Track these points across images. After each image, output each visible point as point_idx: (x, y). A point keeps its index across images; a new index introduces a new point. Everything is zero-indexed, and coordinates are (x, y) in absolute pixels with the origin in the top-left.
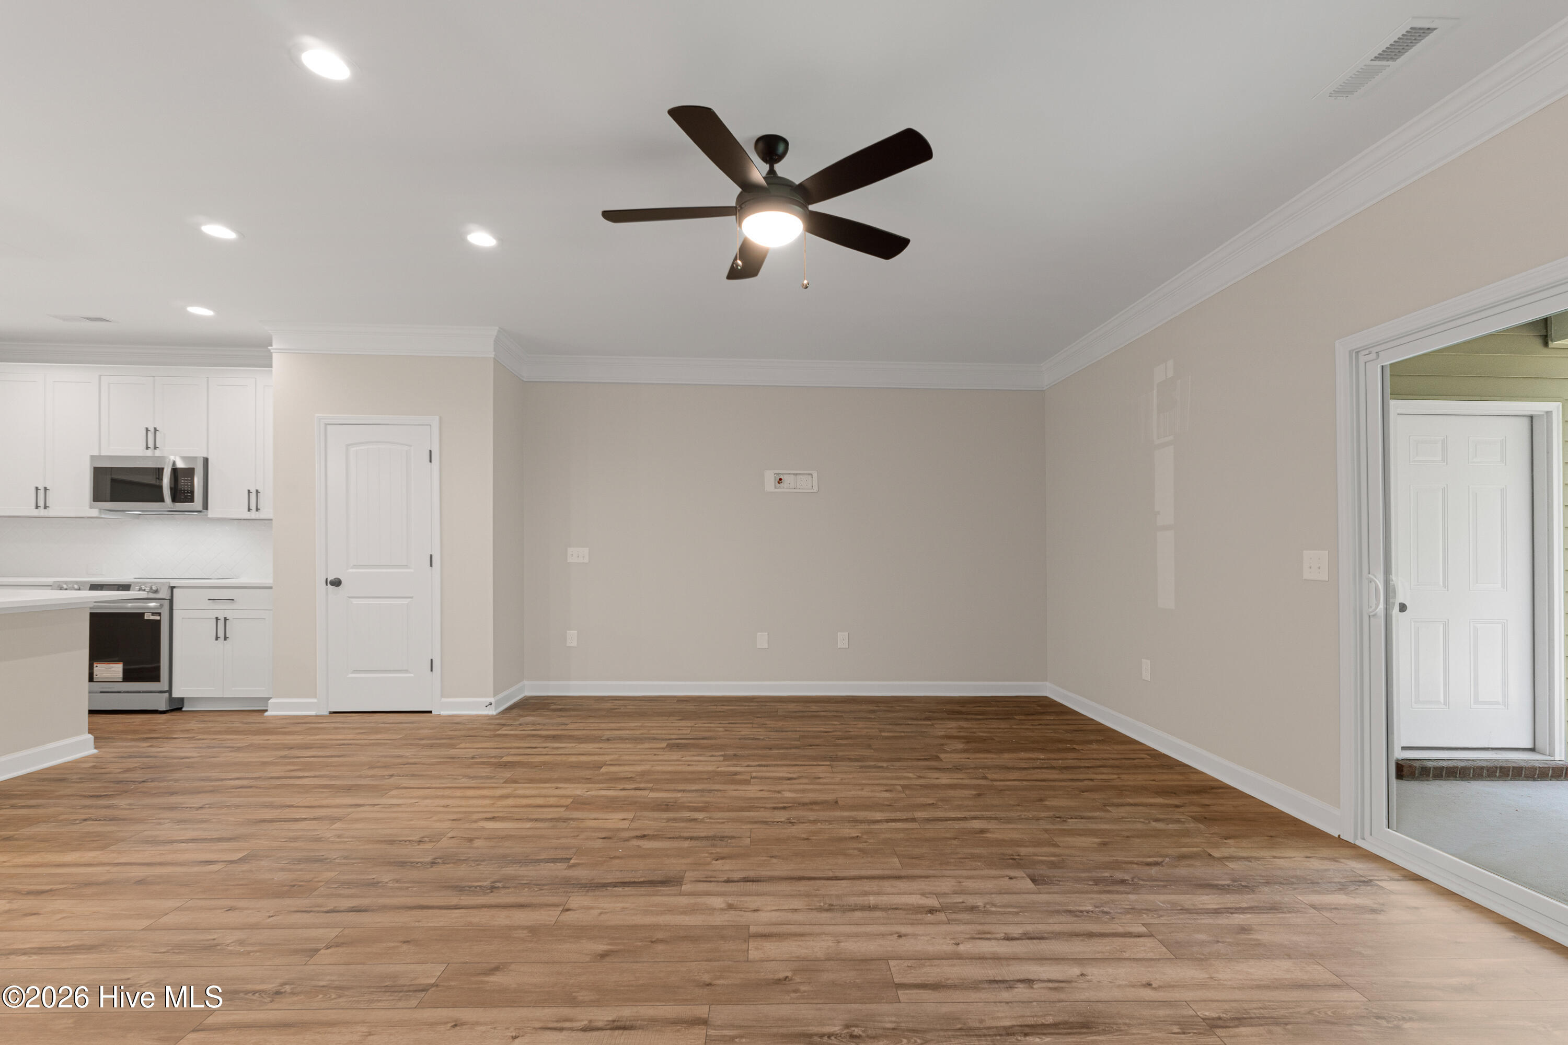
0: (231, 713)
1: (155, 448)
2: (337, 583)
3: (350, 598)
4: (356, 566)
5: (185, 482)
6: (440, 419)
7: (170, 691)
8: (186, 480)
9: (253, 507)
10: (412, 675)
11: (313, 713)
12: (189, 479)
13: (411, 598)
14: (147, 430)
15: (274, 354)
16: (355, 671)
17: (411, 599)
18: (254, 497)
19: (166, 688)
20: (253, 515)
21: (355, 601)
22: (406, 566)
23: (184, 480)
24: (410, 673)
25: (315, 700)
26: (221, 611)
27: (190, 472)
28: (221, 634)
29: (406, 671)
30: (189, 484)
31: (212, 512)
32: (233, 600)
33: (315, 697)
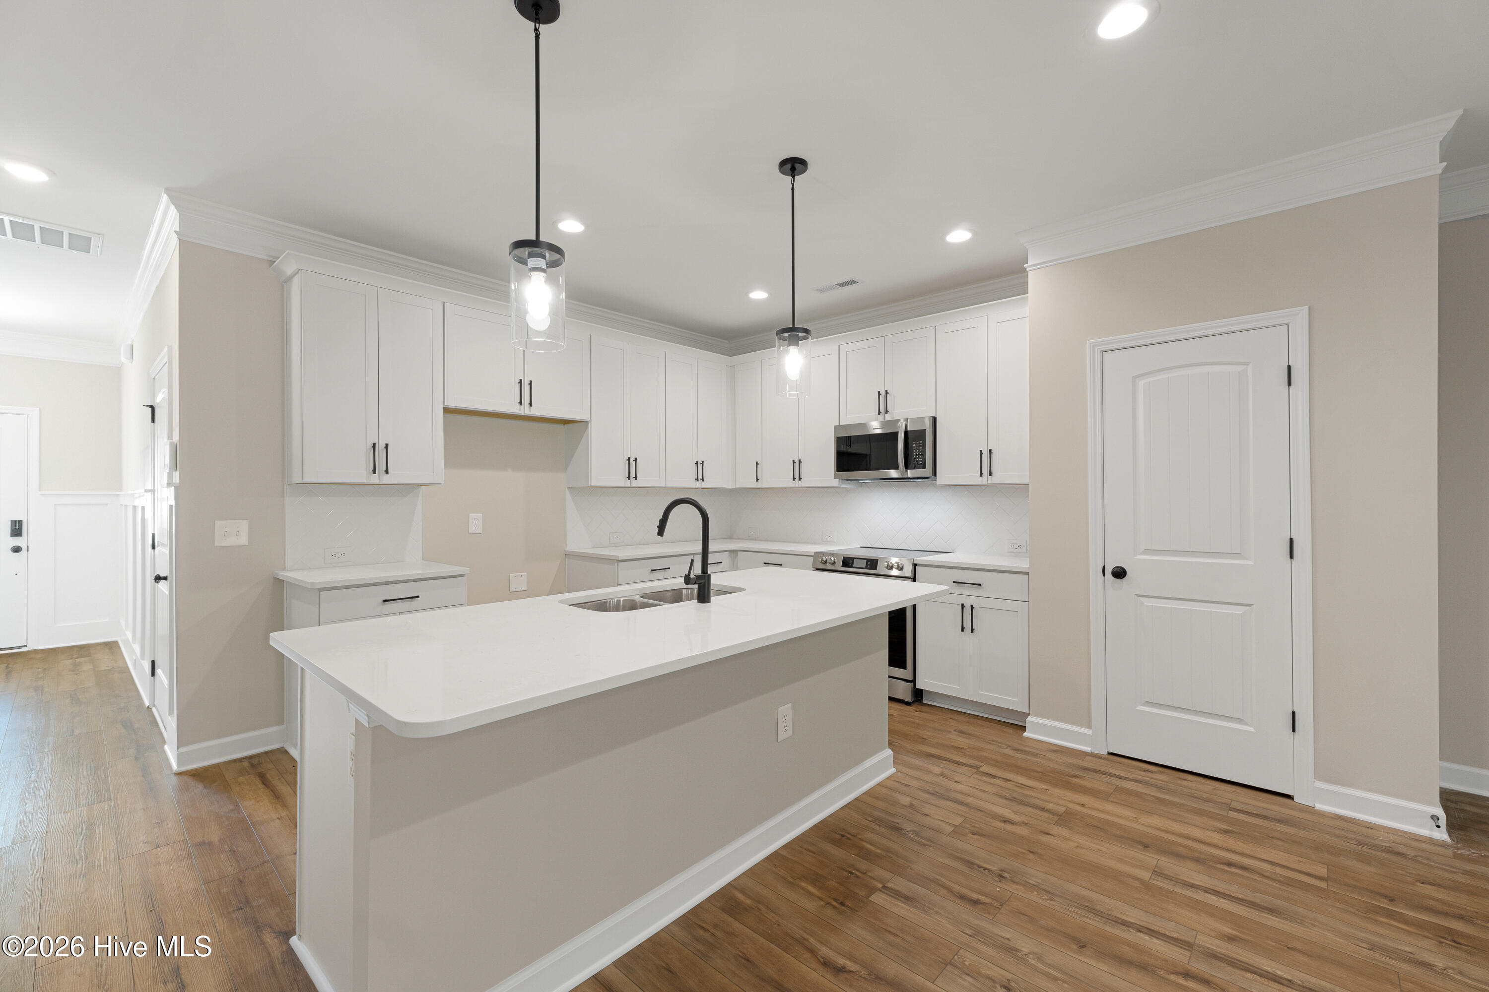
0: (980, 722)
1: (887, 412)
2: (1119, 573)
3: (1139, 596)
4: (1147, 551)
5: (917, 446)
6: (1310, 310)
7: (914, 681)
8: (918, 444)
9: (986, 471)
10: (1251, 729)
11: (1088, 749)
12: (921, 442)
13: (1250, 605)
14: (879, 394)
15: (1029, 273)
16: (1149, 703)
17: (1248, 608)
18: (986, 458)
19: (911, 678)
20: (986, 480)
21: (1148, 602)
22: (1238, 555)
23: (916, 444)
24: (1246, 724)
25: (1088, 732)
26: (967, 596)
27: (921, 434)
28: (967, 625)
29: (1240, 720)
30: (921, 448)
31: (941, 479)
32: (980, 585)
33: (1090, 727)
